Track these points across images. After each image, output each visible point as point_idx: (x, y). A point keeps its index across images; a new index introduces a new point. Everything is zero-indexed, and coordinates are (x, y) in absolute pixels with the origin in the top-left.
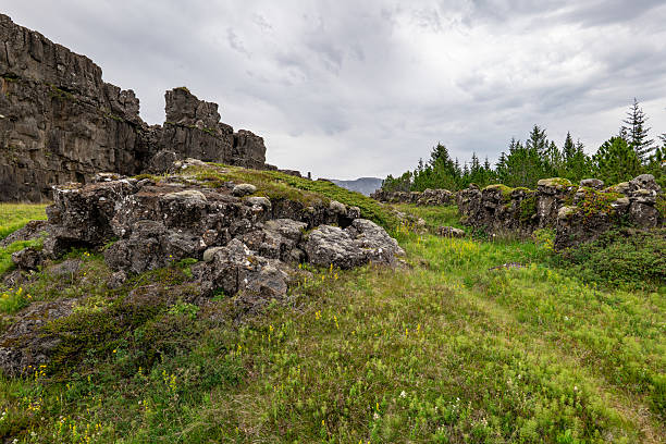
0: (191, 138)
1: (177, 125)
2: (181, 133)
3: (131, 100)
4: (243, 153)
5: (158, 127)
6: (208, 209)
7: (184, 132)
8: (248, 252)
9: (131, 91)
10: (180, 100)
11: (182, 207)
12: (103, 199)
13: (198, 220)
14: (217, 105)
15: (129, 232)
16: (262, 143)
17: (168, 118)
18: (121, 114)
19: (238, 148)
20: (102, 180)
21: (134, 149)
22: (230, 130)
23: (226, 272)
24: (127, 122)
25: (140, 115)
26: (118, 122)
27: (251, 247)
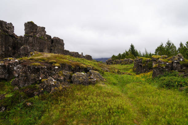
0: (34, 40)
1: (29, 36)
2: (31, 39)
3: (11, 27)
4: (55, 46)
5: (21, 37)
6: (42, 68)
7: (32, 39)
8: (54, 80)
9: (11, 23)
10: (30, 26)
11: (34, 68)
12: (11, 66)
13: (39, 71)
14: (45, 28)
15: (19, 75)
16: (63, 42)
17: (26, 33)
18: (7, 32)
19: (53, 44)
20: (10, 60)
21: (12, 46)
22: (50, 37)
23: (47, 86)
24: (9, 35)
25: (14, 32)
26: (6, 35)
27: (55, 79)
